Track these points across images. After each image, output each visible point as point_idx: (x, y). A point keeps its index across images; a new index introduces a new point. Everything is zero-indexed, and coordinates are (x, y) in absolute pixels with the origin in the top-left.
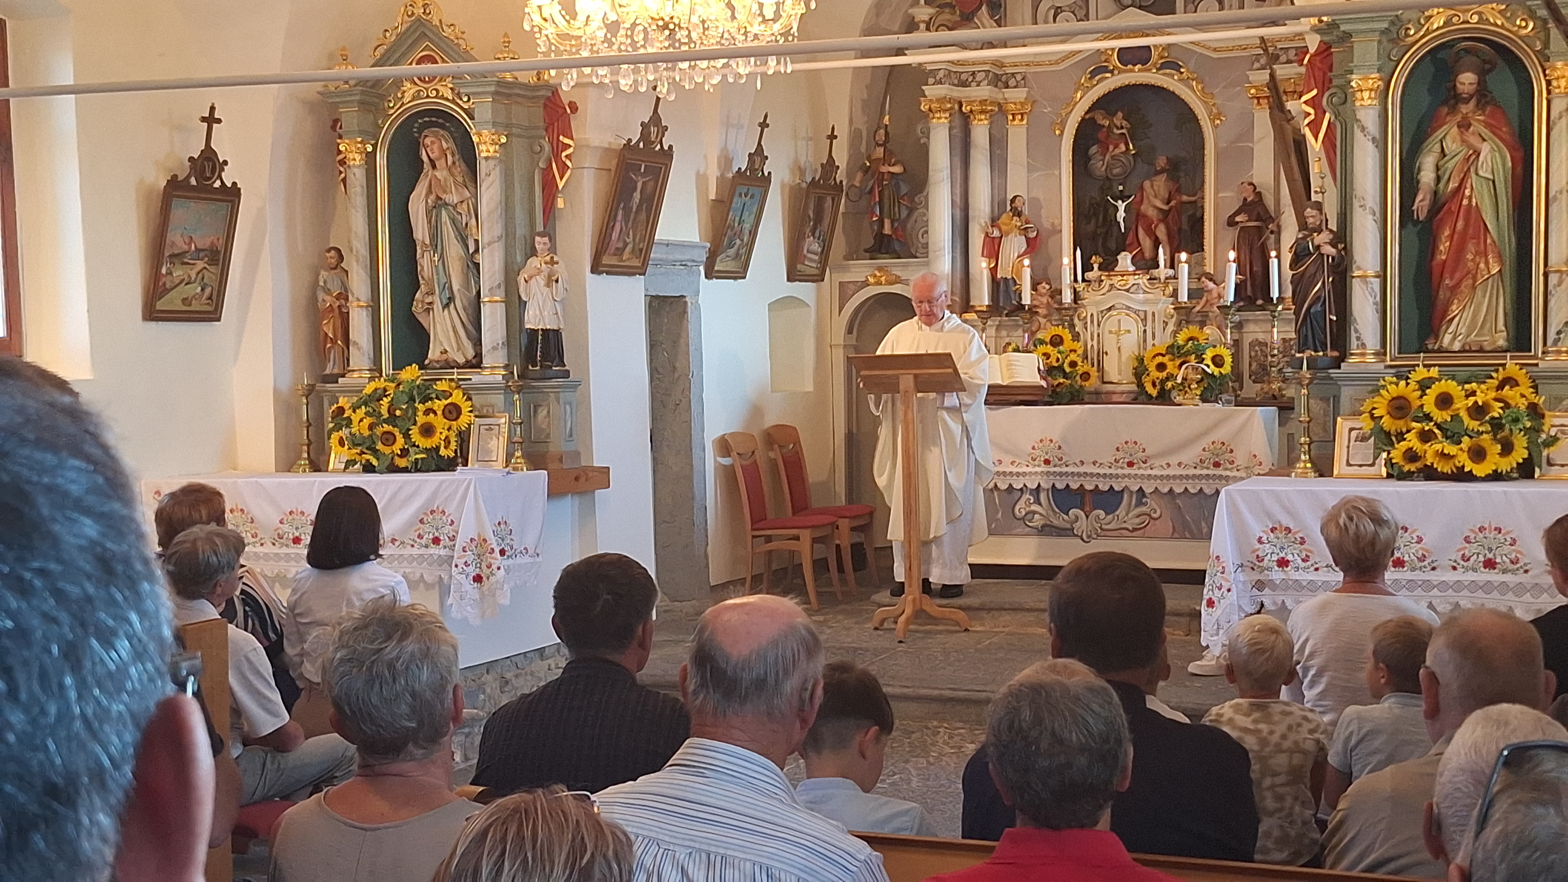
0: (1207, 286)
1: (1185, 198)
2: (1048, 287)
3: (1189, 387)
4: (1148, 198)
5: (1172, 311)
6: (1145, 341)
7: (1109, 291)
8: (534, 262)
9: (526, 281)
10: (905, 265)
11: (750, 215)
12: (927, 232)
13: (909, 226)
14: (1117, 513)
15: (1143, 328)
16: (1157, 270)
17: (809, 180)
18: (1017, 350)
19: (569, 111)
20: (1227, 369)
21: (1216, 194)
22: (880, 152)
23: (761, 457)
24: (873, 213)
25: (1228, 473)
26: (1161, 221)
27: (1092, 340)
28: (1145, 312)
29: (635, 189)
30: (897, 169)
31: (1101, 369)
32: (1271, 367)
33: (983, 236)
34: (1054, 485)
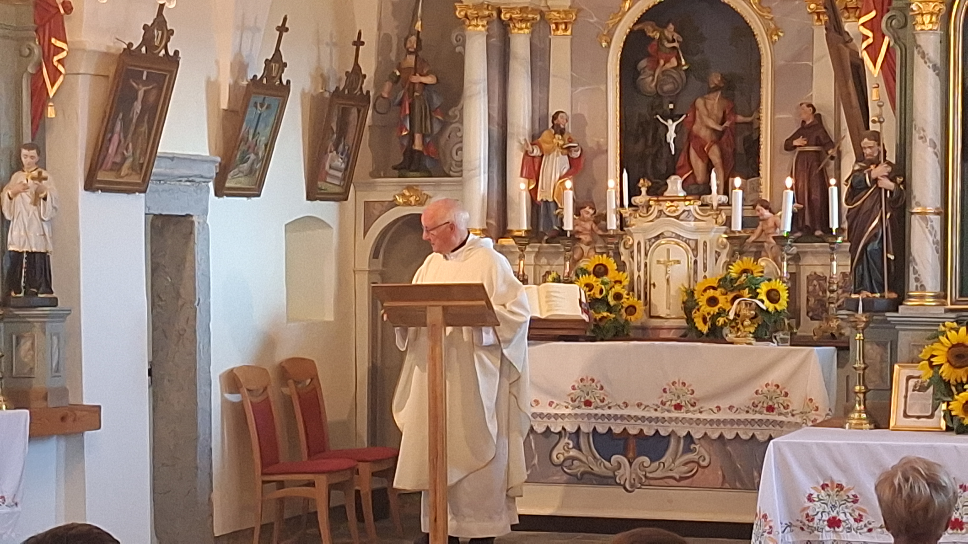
0: (762, 215)
1: (740, 118)
2: (591, 211)
3: (742, 324)
4: (701, 118)
5: (725, 240)
6: (696, 272)
7: (657, 217)
8: (20, 178)
9: (10, 198)
10: (438, 184)
11: (266, 126)
12: (461, 149)
13: (442, 141)
14: (663, 460)
15: (693, 259)
16: (709, 196)
17: (333, 89)
18: (557, 280)
19: (62, 11)
20: (782, 305)
21: (773, 114)
22: (411, 60)
23: (273, 394)
24: (402, 128)
25: (782, 418)
26: (714, 142)
27: (639, 270)
28: (696, 241)
29: (136, 99)
30: (429, 80)
31: (648, 302)
32: (830, 303)
33: (522, 154)
34: (595, 429)
